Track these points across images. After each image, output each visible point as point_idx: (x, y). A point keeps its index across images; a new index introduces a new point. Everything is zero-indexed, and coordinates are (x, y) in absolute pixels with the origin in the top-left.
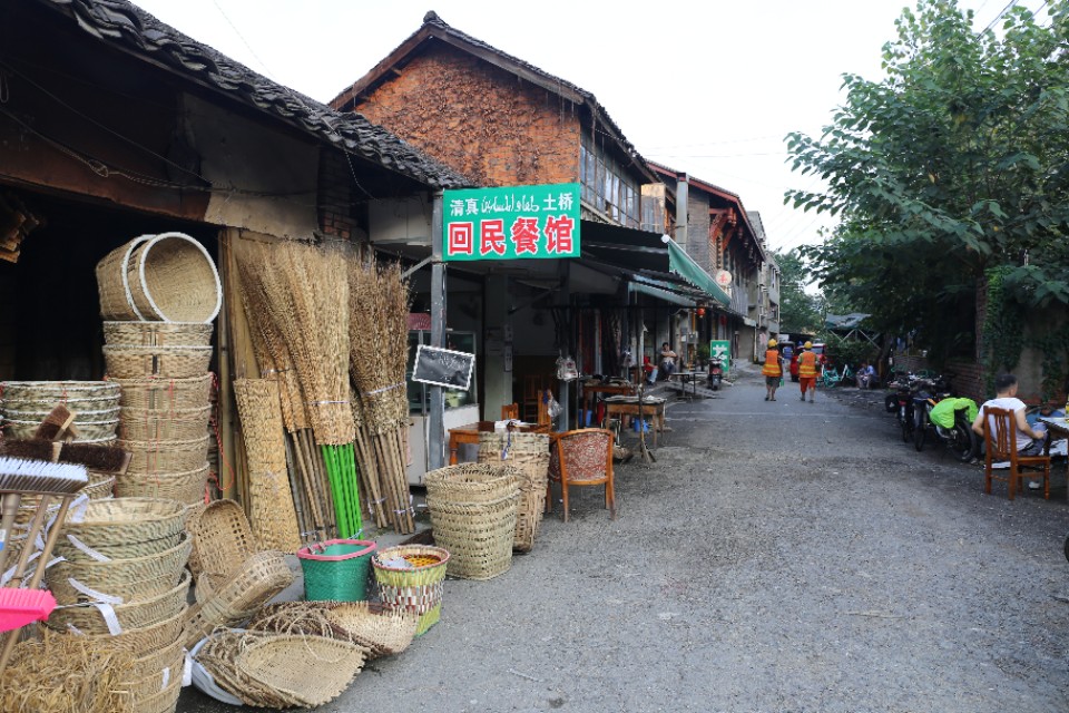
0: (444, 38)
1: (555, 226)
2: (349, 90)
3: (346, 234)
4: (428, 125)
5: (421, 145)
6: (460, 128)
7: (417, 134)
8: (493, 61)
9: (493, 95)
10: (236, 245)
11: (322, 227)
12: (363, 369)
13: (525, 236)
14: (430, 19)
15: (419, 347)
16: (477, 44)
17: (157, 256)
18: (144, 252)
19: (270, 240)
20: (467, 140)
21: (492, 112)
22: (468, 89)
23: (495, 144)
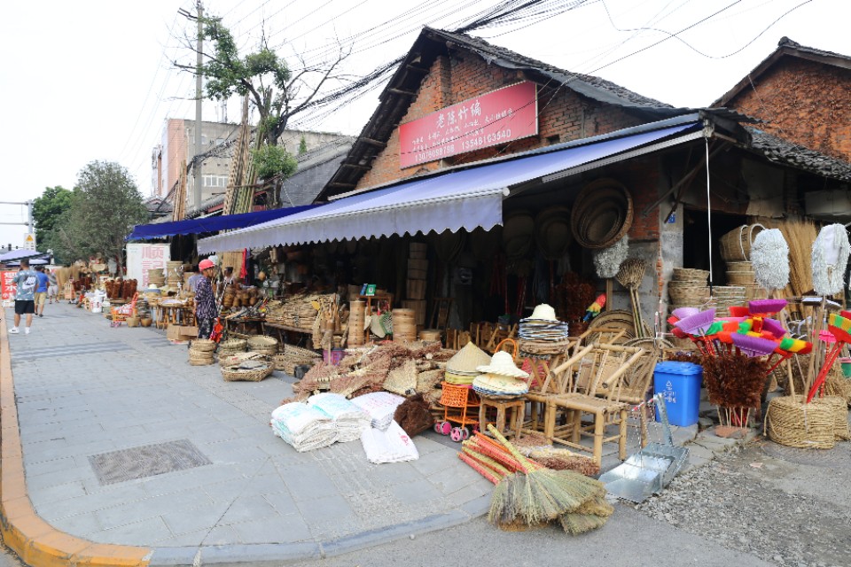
0: (796, 54)
3: (795, 212)
4: (781, 117)
6: (809, 117)
9: (839, 89)
11: (786, 210)
14: (784, 43)
16: (826, 54)
18: (750, 231)
20: (814, 125)
21: (838, 102)
22: (816, 87)
23: (841, 125)
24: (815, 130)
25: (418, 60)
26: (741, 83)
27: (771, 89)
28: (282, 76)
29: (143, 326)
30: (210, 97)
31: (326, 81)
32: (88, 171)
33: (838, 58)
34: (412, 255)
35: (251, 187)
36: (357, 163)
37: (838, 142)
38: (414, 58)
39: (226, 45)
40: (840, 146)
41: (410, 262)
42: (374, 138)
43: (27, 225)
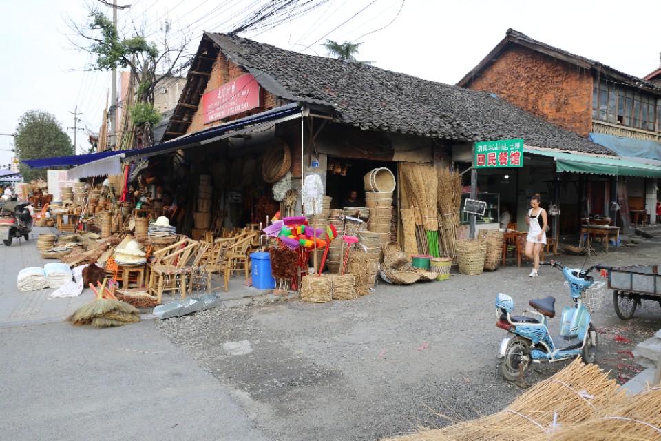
0: (516, 42)
1: (514, 155)
2: (470, 73)
3: (442, 158)
4: (510, 86)
5: (506, 96)
6: (526, 86)
7: (504, 91)
8: (542, 51)
9: (544, 67)
10: (402, 167)
11: (433, 156)
12: (442, 207)
13: (503, 159)
14: (510, 33)
15: (466, 200)
16: (533, 43)
17: (379, 174)
18: (375, 173)
19: (413, 164)
20: (529, 92)
21: (543, 76)
22: (530, 65)
23: (544, 93)
24: (529, 96)
25: (205, 53)
26: (483, 61)
27: (504, 65)
28: (153, 54)
29: (48, 226)
30: (100, 68)
31: (179, 58)
32: (27, 118)
33: (540, 46)
34: (201, 182)
35: (132, 132)
36: (182, 119)
37: (542, 105)
38: (204, 51)
39: (110, 31)
40: (543, 109)
41: (200, 187)
42: (188, 103)
43: (14, 151)
